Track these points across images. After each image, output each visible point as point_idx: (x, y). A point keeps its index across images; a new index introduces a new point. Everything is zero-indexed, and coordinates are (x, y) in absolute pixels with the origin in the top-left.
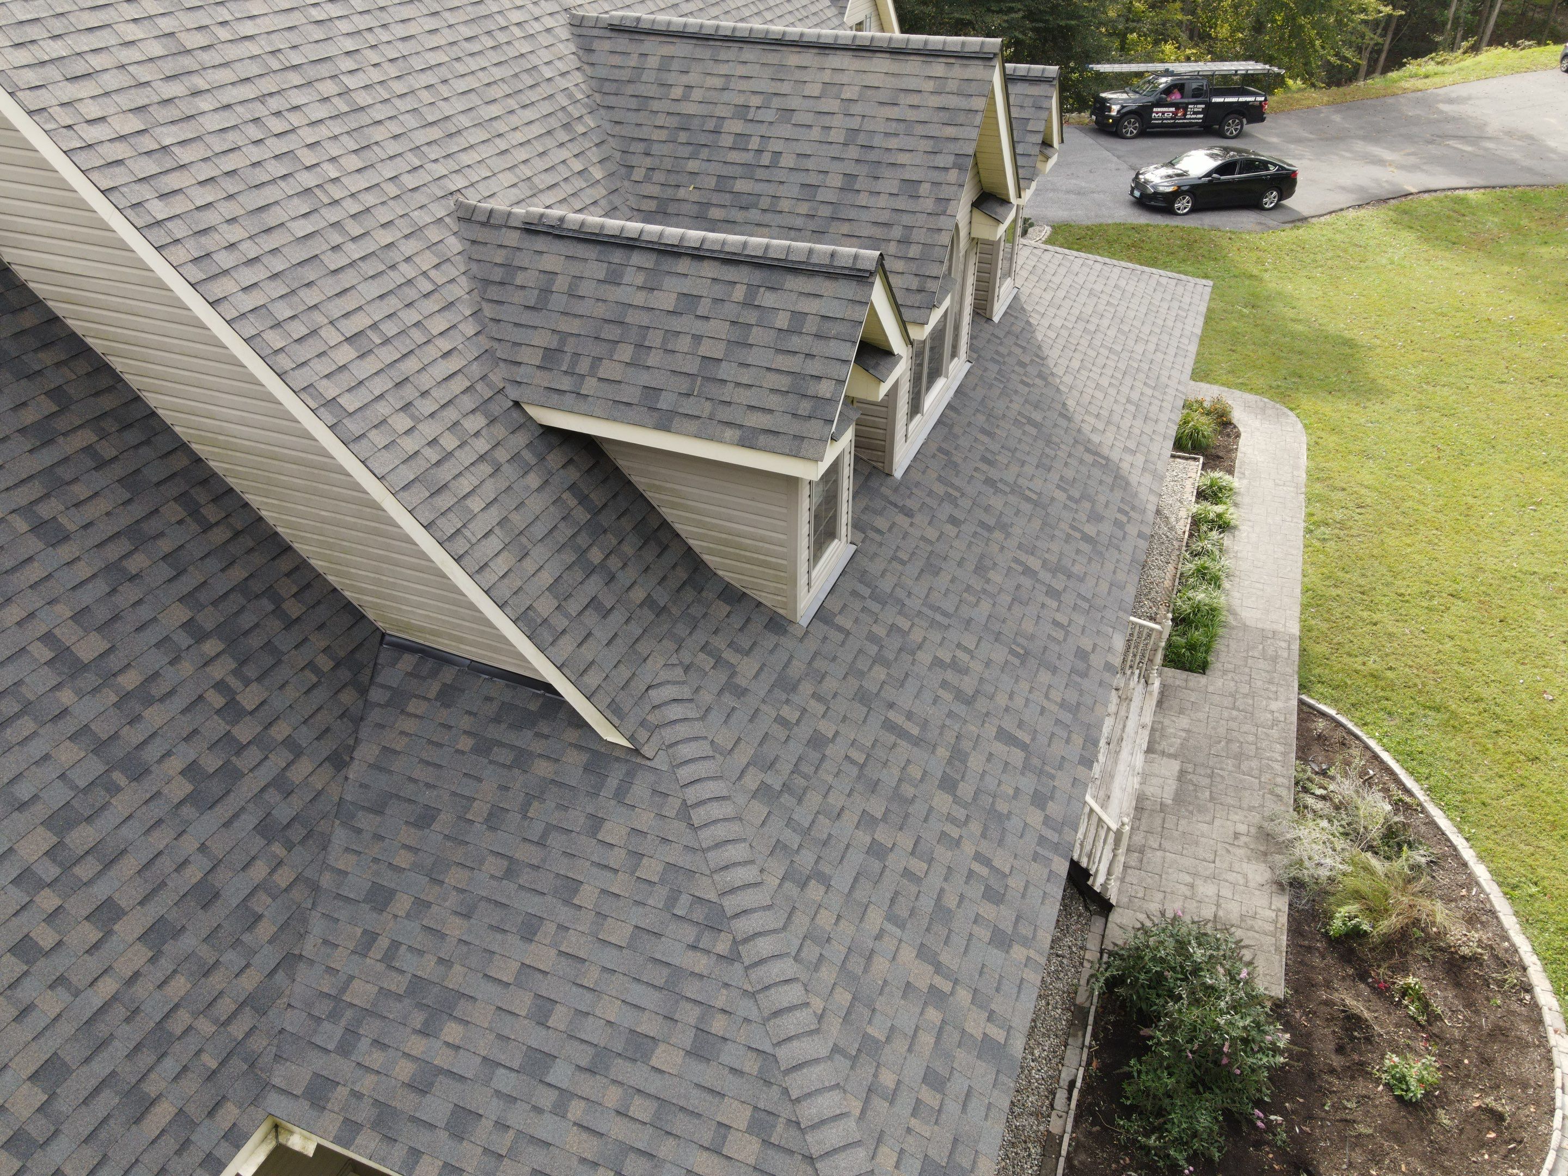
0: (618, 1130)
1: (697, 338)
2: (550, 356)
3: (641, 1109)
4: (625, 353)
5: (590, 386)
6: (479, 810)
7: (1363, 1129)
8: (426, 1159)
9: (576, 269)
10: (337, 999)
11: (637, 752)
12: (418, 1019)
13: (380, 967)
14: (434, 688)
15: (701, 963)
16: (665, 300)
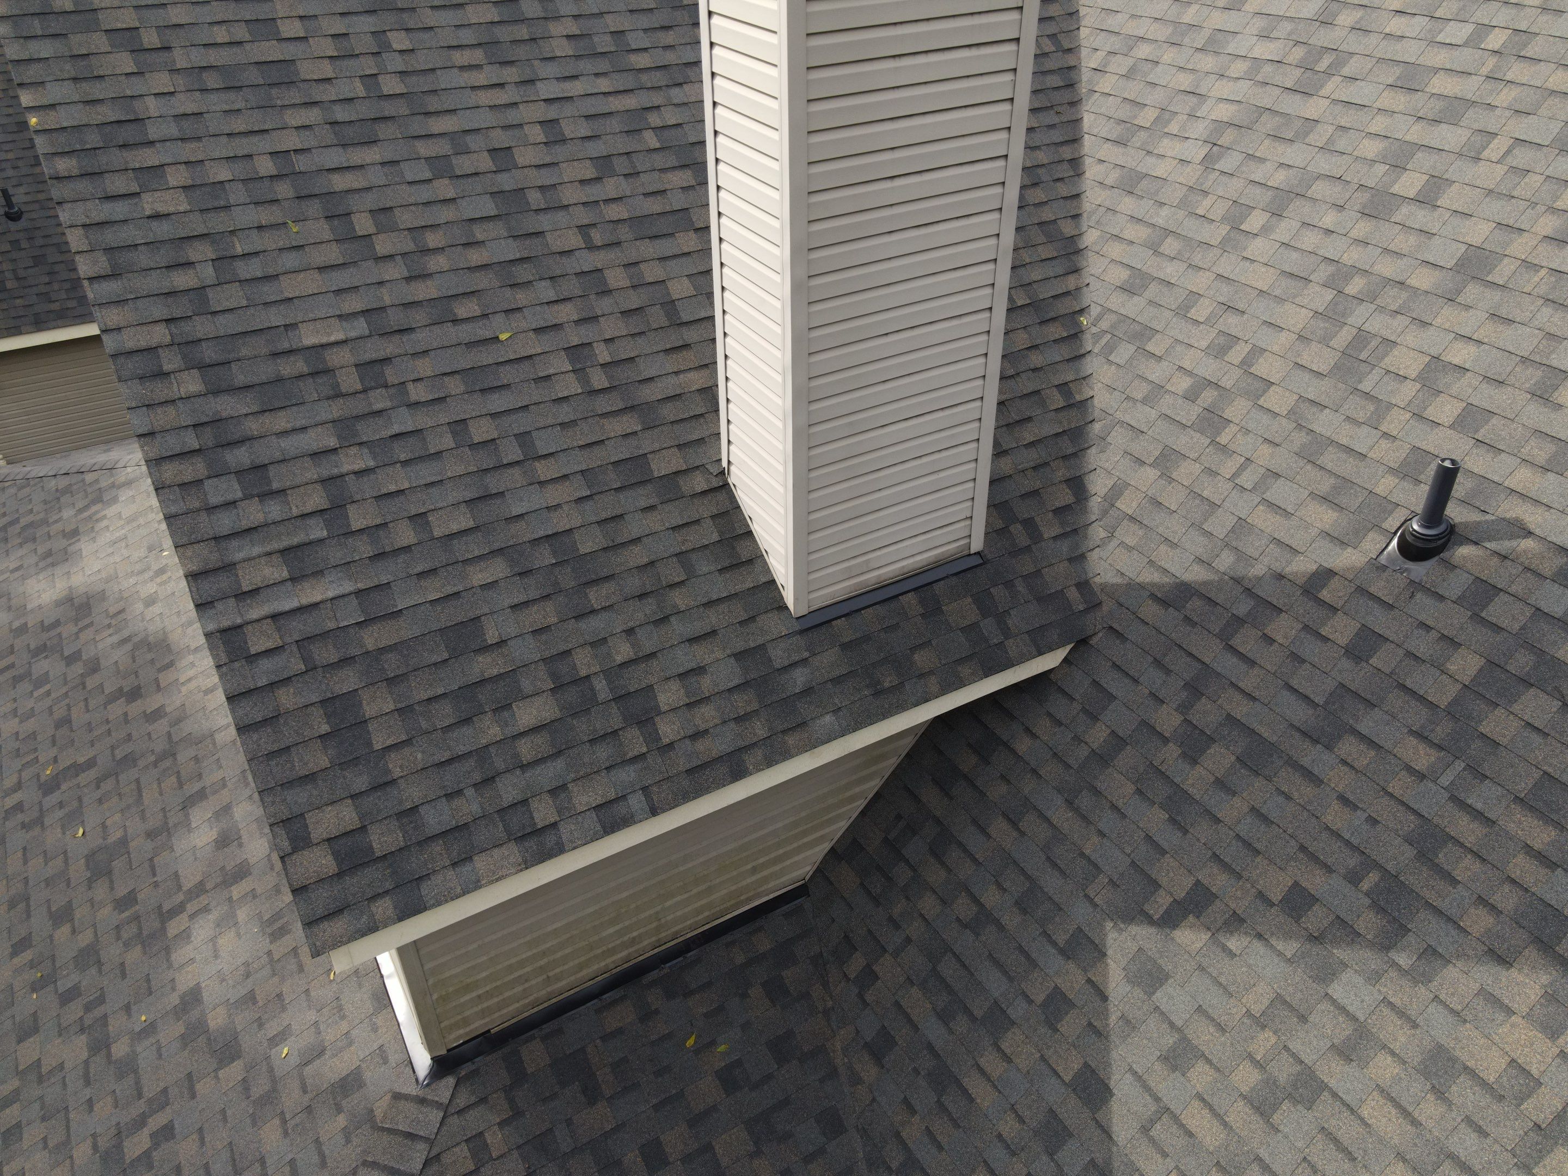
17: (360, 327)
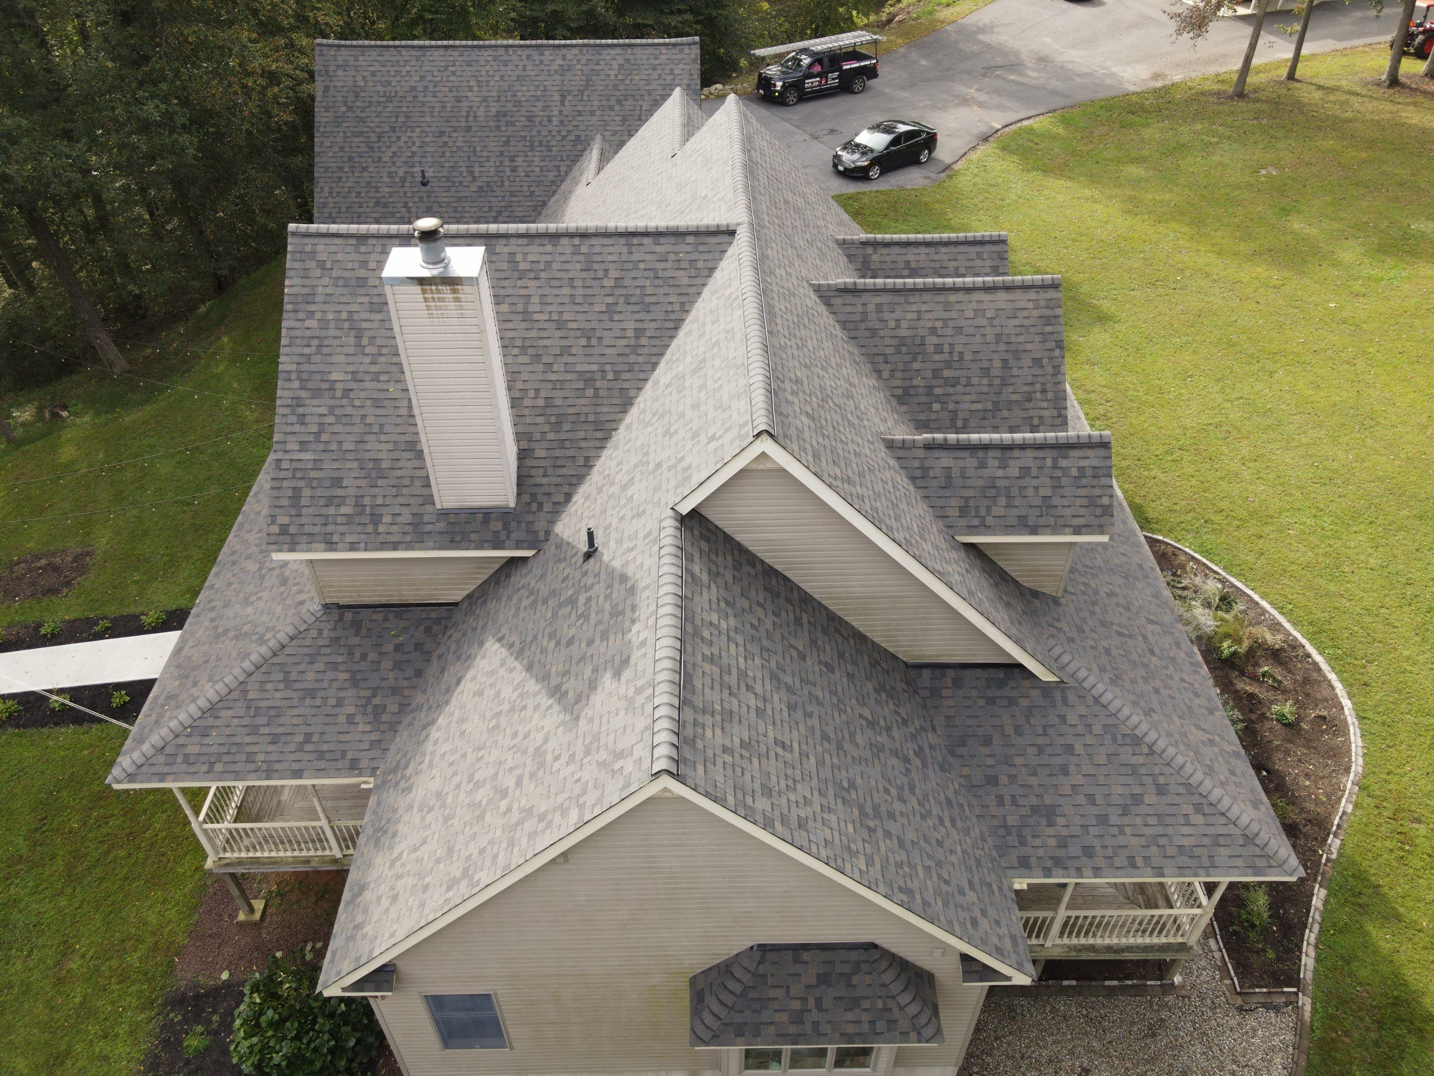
0: (1147, 831)
1: (1036, 488)
2: (964, 511)
3: (1152, 821)
4: (1003, 501)
5: (989, 521)
6: (1009, 730)
7: (1276, 743)
8: (1084, 870)
9: (961, 463)
10: (1005, 826)
11: (1062, 682)
12: (1044, 822)
13: (1014, 808)
14: (949, 683)
15: (1141, 759)
16: (1014, 471)
17: (349, 377)
